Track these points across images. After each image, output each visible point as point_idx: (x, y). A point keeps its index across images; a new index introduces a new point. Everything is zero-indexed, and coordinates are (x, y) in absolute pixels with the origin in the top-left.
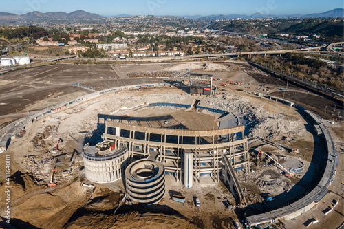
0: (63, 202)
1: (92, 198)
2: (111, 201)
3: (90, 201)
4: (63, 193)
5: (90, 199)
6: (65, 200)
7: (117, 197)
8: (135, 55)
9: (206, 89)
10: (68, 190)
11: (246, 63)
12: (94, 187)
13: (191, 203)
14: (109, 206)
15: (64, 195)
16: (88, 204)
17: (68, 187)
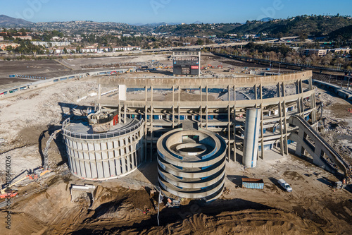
0: (38, 222)
1: (94, 208)
2: (137, 205)
3: (92, 213)
4: (33, 207)
5: (90, 210)
6: (41, 218)
7: (146, 197)
8: (84, 50)
9: (193, 67)
10: (43, 201)
11: (212, 54)
12: (94, 187)
13: (274, 189)
14: (138, 215)
15: (36, 210)
16: (91, 219)
17: (42, 196)
